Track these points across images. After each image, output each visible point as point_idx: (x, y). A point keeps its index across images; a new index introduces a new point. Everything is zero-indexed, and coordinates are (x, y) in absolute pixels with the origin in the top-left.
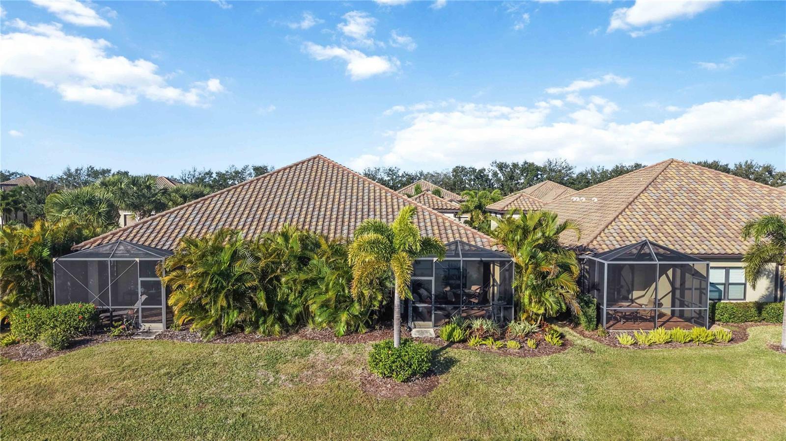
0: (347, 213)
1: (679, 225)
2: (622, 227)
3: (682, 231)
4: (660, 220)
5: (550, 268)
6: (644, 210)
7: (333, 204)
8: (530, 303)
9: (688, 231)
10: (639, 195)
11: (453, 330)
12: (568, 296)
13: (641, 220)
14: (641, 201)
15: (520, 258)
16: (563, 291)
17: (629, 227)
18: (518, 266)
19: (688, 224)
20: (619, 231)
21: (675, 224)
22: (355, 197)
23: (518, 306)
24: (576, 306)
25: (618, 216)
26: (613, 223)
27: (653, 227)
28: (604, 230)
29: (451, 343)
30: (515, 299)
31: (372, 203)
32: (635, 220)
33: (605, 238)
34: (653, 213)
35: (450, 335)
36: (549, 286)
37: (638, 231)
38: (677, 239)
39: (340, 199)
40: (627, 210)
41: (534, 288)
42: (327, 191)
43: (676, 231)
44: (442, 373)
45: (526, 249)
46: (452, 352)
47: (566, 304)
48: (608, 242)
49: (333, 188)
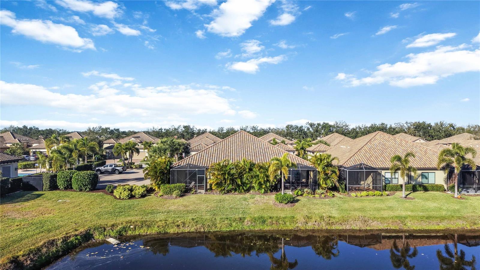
0: (258, 153)
1: (376, 158)
2: (356, 158)
3: (377, 160)
4: (369, 156)
5: (329, 172)
6: (365, 152)
7: (252, 150)
8: (323, 184)
9: (379, 160)
10: (364, 146)
11: (298, 191)
12: (334, 181)
13: (363, 156)
14: (364, 148)
15: (319, 169)
16: (333, 180)
17: (358, 158)
18: (319, 172)
19: (379, 157)
20: (354, 160)
21: (375, 157)
22: (259, 147)
23: (319, 185)
24: (337, 184)
25: (355, 154)
26: (353, 157)
27: (367, 158)
28: (349, 159)
29: (298, 195)
30: (318, 183)
31: (266, 150)
32: (361, 156)
33: (349, 162)
34: (368, 153)
35: (297, 193)
36: (329, 178)
37: (361, 160)
38: (374, 162)
39: (254, 148)
40: (358, 152)
41: (324, 179)
42: (248, 145)
43: (375, 160)
44: (296, 202)
45: (321, 166)
46: (298, 198)
47: (334, 184)
48: (350, 164)
49: (250, 144)
